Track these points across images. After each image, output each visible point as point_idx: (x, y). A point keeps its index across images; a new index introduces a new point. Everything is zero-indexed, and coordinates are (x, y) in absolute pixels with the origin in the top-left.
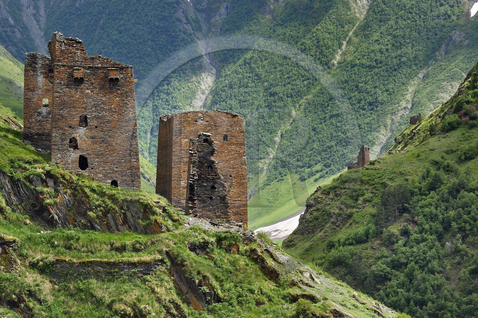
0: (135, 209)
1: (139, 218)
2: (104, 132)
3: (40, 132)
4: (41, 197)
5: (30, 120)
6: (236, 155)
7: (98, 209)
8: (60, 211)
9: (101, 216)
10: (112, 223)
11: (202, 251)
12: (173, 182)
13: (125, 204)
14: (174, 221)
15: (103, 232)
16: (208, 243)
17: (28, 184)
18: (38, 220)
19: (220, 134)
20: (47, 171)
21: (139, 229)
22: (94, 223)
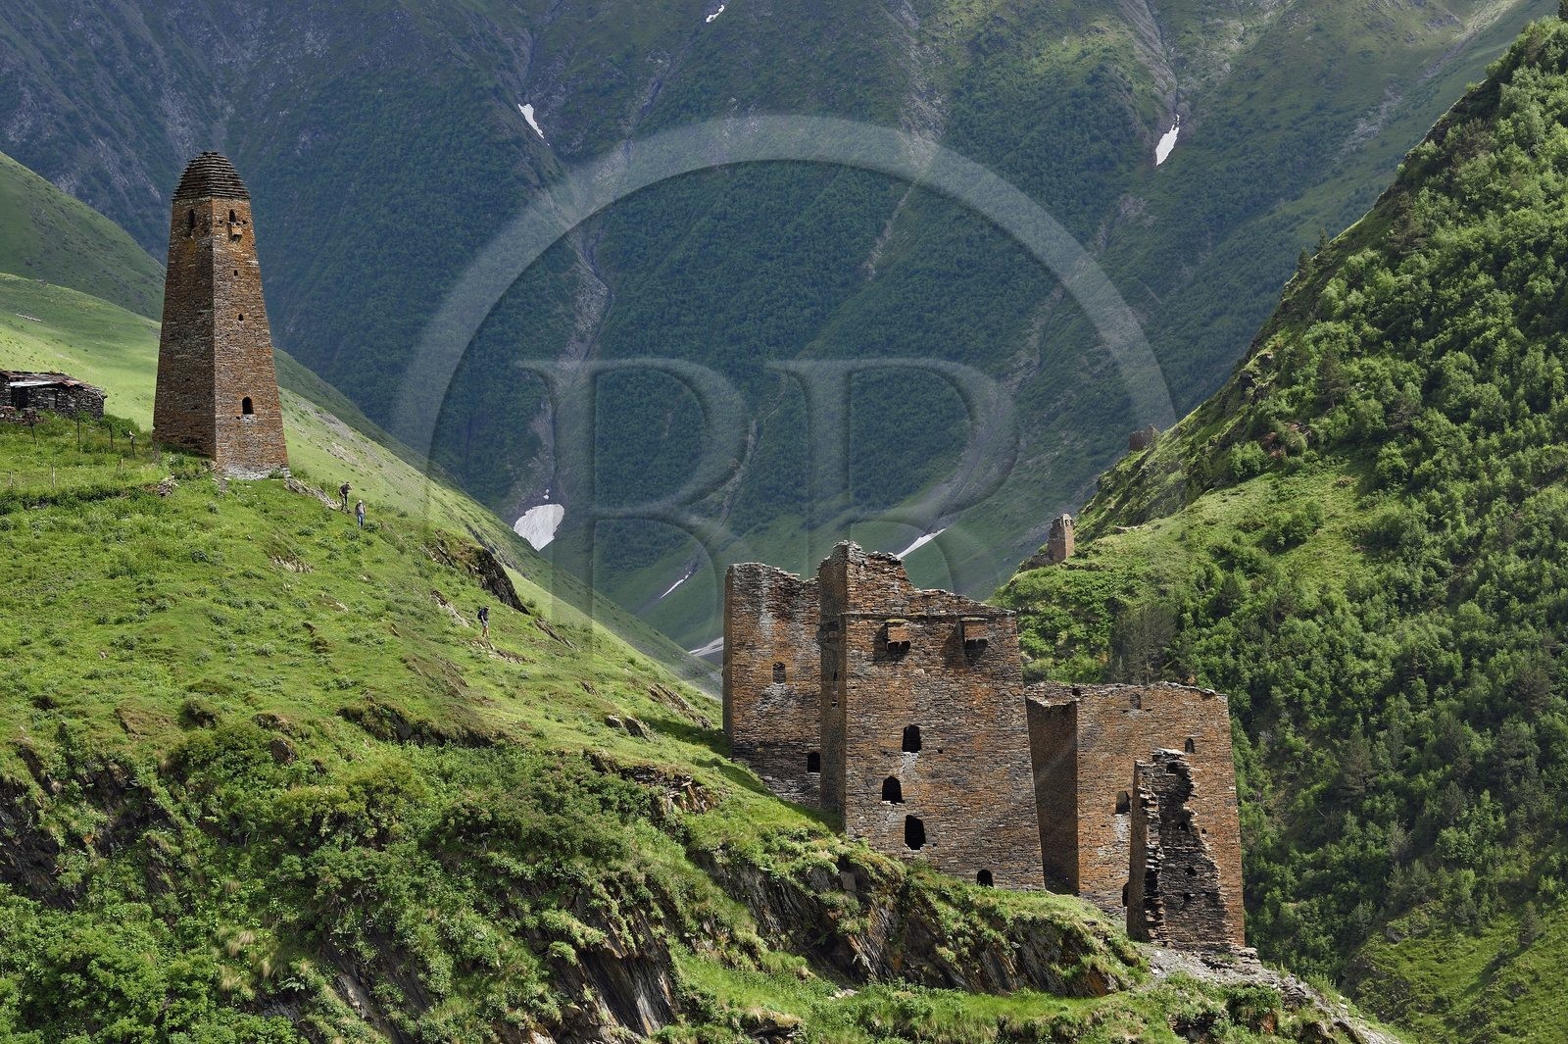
0: (1043, 940)
1: (1052, 959)
2: (958, 761)
3: (769, 738)
4: (831, 915)
5: (747, 714)
6: (1215, 784)
7: (960, 939)
8: (874, 946)
9: (966, 957)
10: (992, 970)
11: (1201, 1033)
12: (1080, 851)
13: (1021, 927)
14: (1128, 962)
15: (974, 992)
16: (1214, 1015)
17: (801, 886)
18: (824, 965)
19: (1178, 738)
20: (840, 855)
21: (1051, 983)
22: (952, 973)
